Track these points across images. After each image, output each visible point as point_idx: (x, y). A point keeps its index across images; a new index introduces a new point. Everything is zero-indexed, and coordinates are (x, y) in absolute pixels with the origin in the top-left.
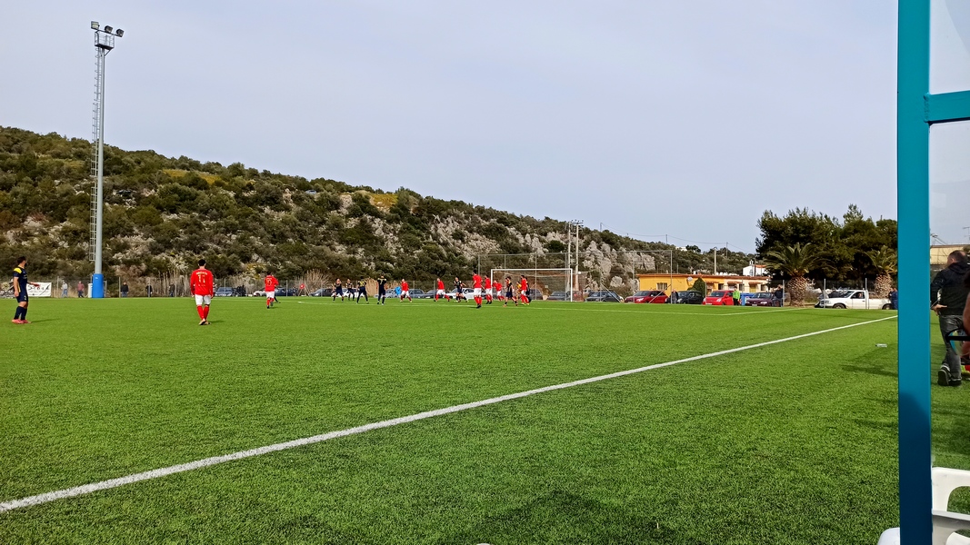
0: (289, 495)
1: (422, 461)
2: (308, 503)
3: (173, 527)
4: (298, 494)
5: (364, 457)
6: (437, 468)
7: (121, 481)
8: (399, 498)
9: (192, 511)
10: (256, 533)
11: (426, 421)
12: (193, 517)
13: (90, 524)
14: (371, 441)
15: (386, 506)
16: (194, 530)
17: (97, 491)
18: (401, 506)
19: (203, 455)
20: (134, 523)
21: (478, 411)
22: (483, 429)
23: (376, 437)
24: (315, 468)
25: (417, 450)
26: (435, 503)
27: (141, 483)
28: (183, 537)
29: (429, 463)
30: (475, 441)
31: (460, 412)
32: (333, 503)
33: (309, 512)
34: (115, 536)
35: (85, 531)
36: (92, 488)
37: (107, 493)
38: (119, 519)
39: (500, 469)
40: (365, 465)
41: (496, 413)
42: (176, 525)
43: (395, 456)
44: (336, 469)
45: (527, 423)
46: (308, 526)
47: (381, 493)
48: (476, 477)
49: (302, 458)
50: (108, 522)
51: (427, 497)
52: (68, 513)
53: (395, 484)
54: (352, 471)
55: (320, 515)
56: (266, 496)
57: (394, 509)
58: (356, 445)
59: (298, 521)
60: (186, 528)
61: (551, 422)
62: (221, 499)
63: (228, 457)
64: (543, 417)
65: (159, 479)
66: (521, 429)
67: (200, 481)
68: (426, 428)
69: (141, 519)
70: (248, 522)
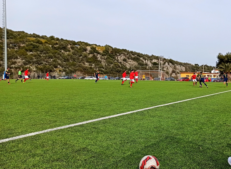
0: (78, 141)
1: (121, 129)
2: (84, 143)
3: (37, 152)
4: (81, 140)
5: (101, 128)
6: (126, 131)
7: (17, 137)
8: (115, 141)
9: (43, 147)
10: (67, 154)
11: (121, 116)
12: (44, 149)
13: (7, 152)
14: (103, 123)
15: (111, 144)
17: (9, 141)
18: (116, 143)
19: (46, 129)
20: (23, 151)
21: (137, 113)
22: (139, 119)
23: (104, 122)
24: (85, 132)
25: (119, 126)
26: (127, 142)
27: (25, 138)
28: (41, 156)
29: (123, 130)
30: (137, 122)
31: (131, 114)
32: (93, 143)
33: (85, 146)
34: (17, 156)
36: (7, 140)
37: (13, 141)
38: (18, 150)
39: (147, 131)
40: (102, 131)
41: (143, 114)
42: (38, 152)
43: (112, 128)
44: (93, 132)
45: (153, 117)
46: (85, 151)
47: (109, 139)
48: (140, 134)
49: (81, 129)
50: (14, 151)
51: (124, 141)
53: (113, 137)
54: (98, 133)
55: (89, 147)
56: (69, 141)
57: (114, 145)
58: (98, 124)
59: (81, 149)
60: (42, 153)
61: (160, 116)
62: (54, 142)
64: (158, 115)
66: (152, 119)
67: (46, 137)
68: (121, 118)
69: (26, 150)
70: (64, 150)
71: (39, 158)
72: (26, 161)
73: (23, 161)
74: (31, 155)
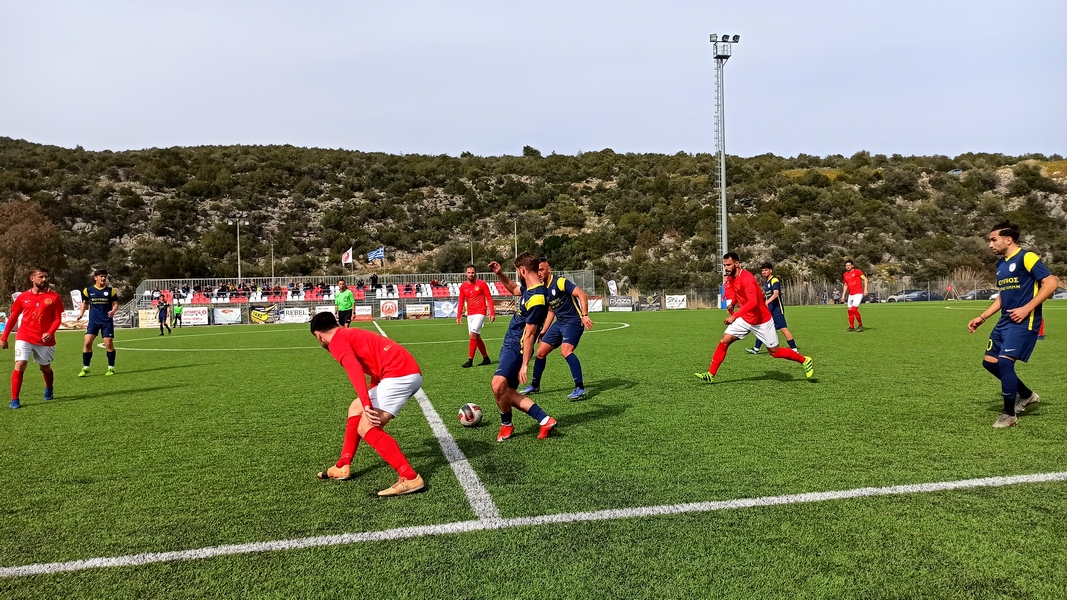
0: (972, 548)
3: (837, 560)
7: (775, 500)
9: (853, 545)
10: (936, 587)
12: (857, 553)
13: (753, 540)
16: (860, 567)
17: (754, 507)
19: (857, 484)
20: (795, 547)
24: (1002, 517)
27: (796, 505)
28: (849, 574)
32: (1036, 569)
33: (1003, 574)
34: (779, 558)
35: (751, 547)
37: (765, 510)
38: (781, 541)
42: (839, 558)
44: (1034, 524)
46: (1005, 593)
49: (982, 503)
50: (770, 542)
52: (731, 525)
55: (1020, 581)
56: (941, 543)
59: (989, 583)
60: (852, 565)
62: (885, 536)
63: (885, 491)
65: (814, 504)
67: (858, 513)
69: (802, 544)
70: (924, 571)
71: (841, 580)
72: (804, 578)
73: (797, 577)
74: (817, 565)
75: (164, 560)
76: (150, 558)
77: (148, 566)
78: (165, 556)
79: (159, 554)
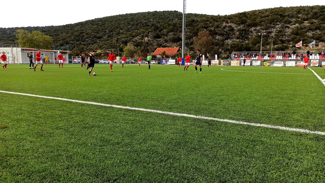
75: (245, 124)
76: (241, 123)
77: (241, 125)
78: (246, 123)
79: (244, 122)
